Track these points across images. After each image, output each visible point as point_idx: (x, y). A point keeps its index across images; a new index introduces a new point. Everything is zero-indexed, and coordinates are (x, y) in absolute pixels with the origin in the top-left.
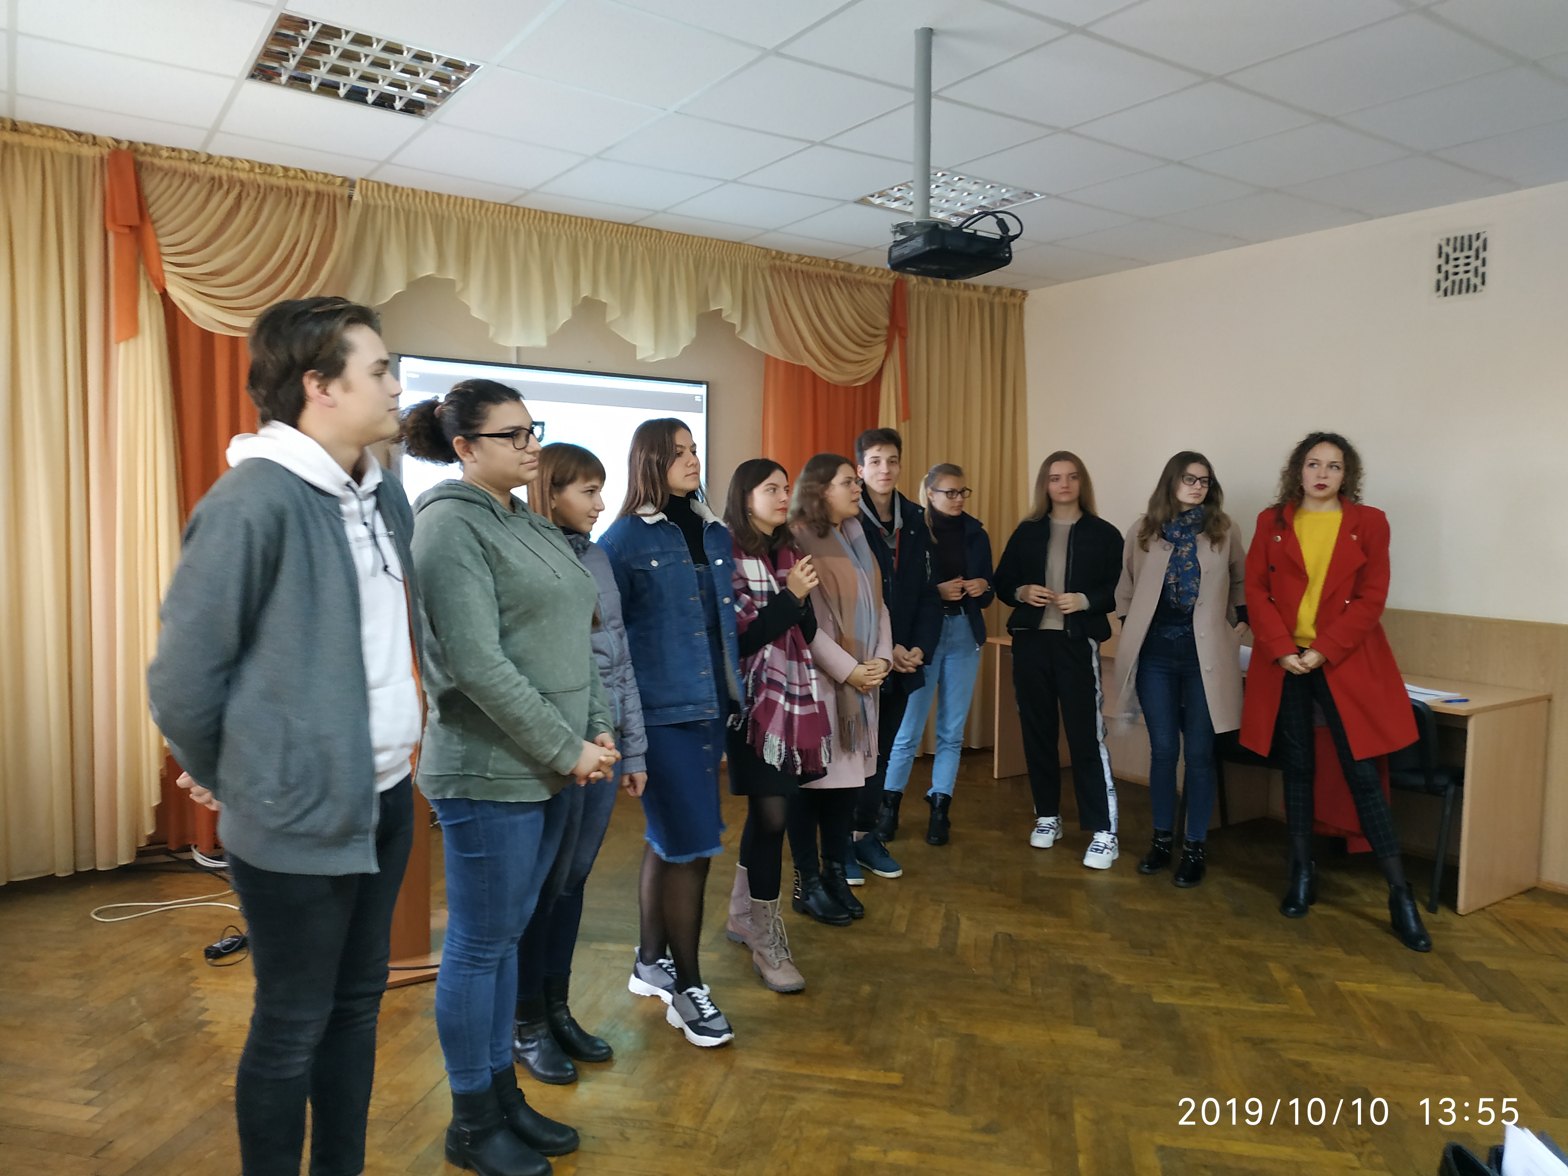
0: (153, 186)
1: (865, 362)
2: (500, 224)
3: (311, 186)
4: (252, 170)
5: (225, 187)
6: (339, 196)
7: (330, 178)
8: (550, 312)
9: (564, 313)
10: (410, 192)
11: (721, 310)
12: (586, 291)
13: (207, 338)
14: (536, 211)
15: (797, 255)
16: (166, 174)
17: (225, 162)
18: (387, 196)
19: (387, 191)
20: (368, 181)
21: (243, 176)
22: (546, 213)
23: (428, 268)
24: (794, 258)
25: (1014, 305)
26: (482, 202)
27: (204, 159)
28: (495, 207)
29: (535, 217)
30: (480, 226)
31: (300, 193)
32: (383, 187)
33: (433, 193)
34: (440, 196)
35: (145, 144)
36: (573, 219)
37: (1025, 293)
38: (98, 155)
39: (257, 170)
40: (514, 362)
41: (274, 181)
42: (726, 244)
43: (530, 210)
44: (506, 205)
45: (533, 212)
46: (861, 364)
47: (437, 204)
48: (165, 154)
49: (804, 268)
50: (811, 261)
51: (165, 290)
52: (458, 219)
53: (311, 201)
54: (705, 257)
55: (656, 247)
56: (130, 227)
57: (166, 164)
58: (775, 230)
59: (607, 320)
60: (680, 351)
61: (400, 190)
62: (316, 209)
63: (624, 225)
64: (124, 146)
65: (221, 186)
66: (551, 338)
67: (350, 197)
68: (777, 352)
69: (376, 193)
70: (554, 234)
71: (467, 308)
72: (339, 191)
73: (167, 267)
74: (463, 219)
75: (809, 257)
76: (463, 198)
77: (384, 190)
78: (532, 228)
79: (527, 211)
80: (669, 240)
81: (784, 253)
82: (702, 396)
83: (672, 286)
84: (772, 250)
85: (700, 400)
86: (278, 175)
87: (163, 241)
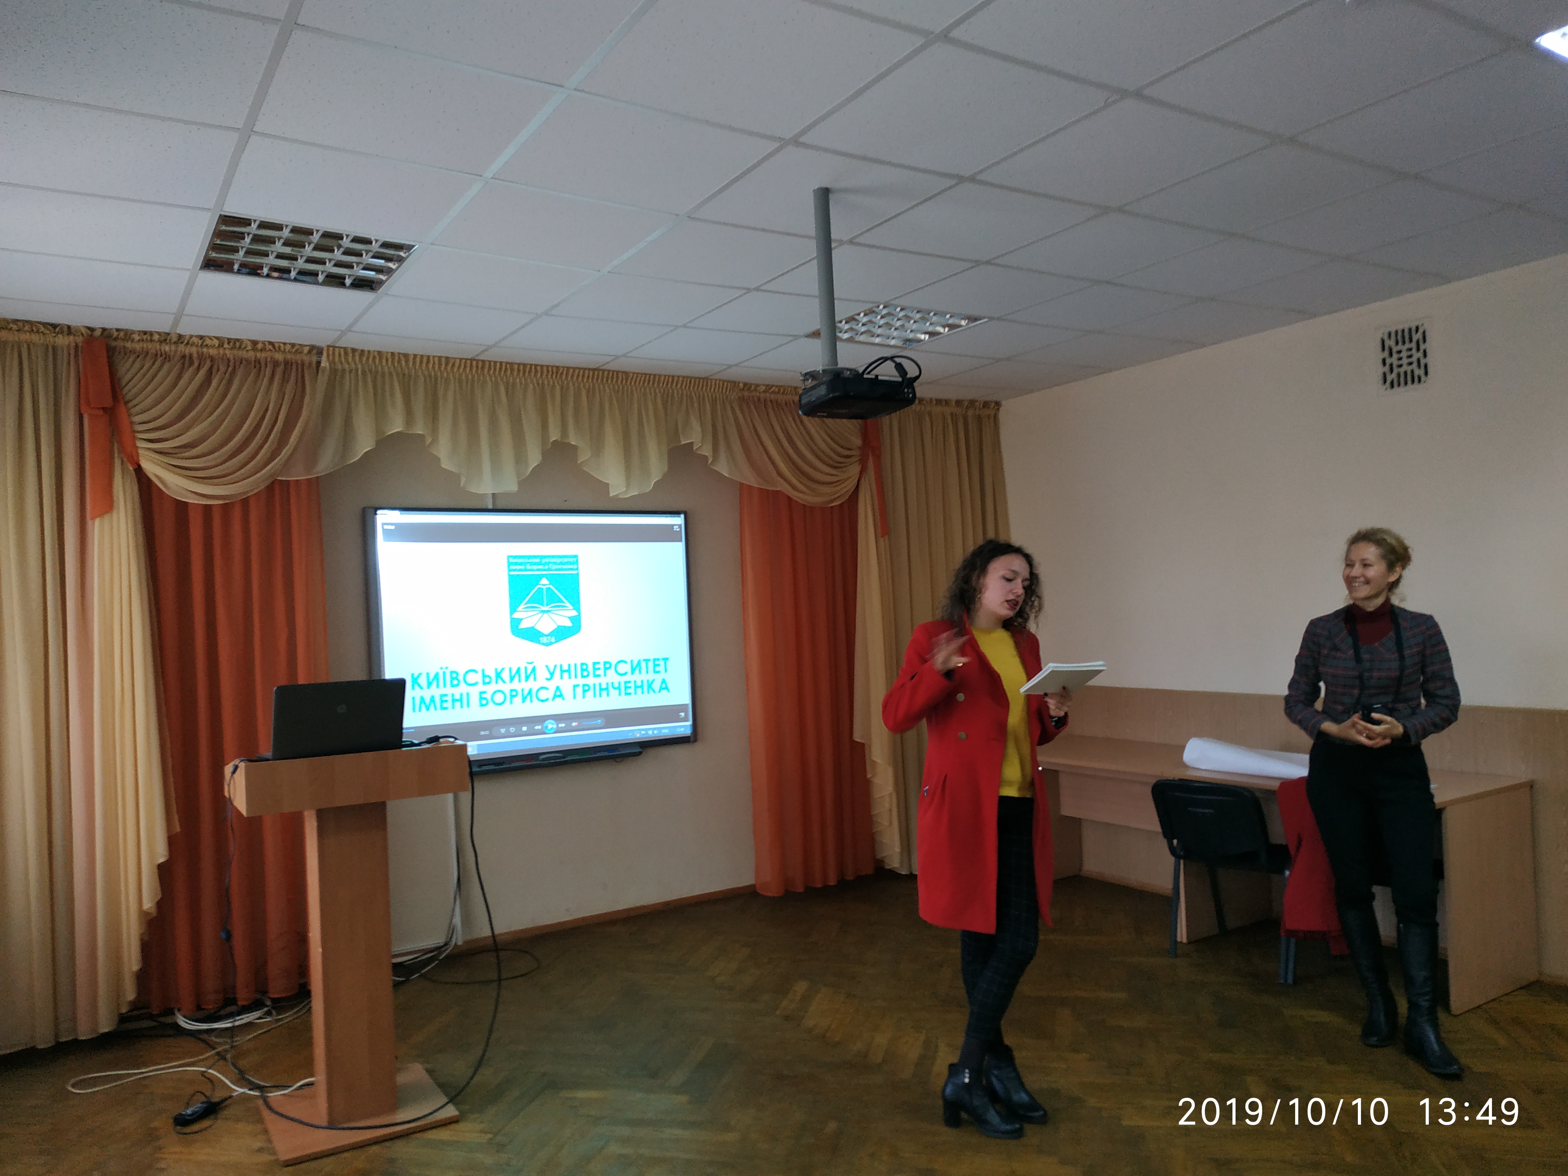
0: (127, 369)
1: (838, 483)
2: (467, 377)
3: (279, 357)
4: (221, 345)
5: (196, 364)
6: (307, 364)
7: (297, 347)
8: (520, 457)
9: (534, 458)
10: (377, 355)
11: (692, 443)
12: (554, 435)
13: (182, 507)
14: (501, 363)
15: (764, 385)
16: (138, 356)
17: (196, 340)
18: (354, 360)
19: (354, 356)
20: (334, 347)
21: (213, 352)
22: (511, 364)
23: (396, 426)
24: (763, 388)
25: (989, 416)
26: (447, 358)
27: (174, 339)
28: (460, 363)
29: (500, 369)
30: (447, 381)
31: (269, 364)
32: (350, 351)
33: (399, 354)
34: (406, 356)
35: (118, 330)
36: (539, 368)
37: (998, 404)
38: (72, 344)
39: (226, 346)
40: (490, 507)
41: (243, 354)
42: (693, 380)
43: (495, 362)
44: (472, 360)
45: (498, 364)
46: (834, 484)
47: (404, 363)
48: (136, 337)
49: (773, 397)
50: (779, 390)
51: (139, 466)
52: (425, 377)
53: (280, 370)
54: (673, 395)
55: (623, 388)
56: (103, 408)
57: (138, 347)
58: (737, 365)
59: (579, 462)
60: (652, 486)
61: (366, 353)
62: (285, 380)
63: (589, 370)
64: (98, 333)
65: (191, 363)
66: (521, 483)
67: (319, 363)
68: (752, 480)
69: (343, 359)
70: (521, 384)
71: (438, 460)
72: (306, 359)
73: (140, 444)
74: (430, 376)
75: (777, 386)
76: (429, 357)
77: (351, 355)
78: (499, 379)
79: (492, 364)
80: (636, 380)
81: (752, 384)
82: (680, 526)
83: (641, 423)
84: (739, 383)
85: (678, 530)
86: (247, 349)
87: (137, 419)
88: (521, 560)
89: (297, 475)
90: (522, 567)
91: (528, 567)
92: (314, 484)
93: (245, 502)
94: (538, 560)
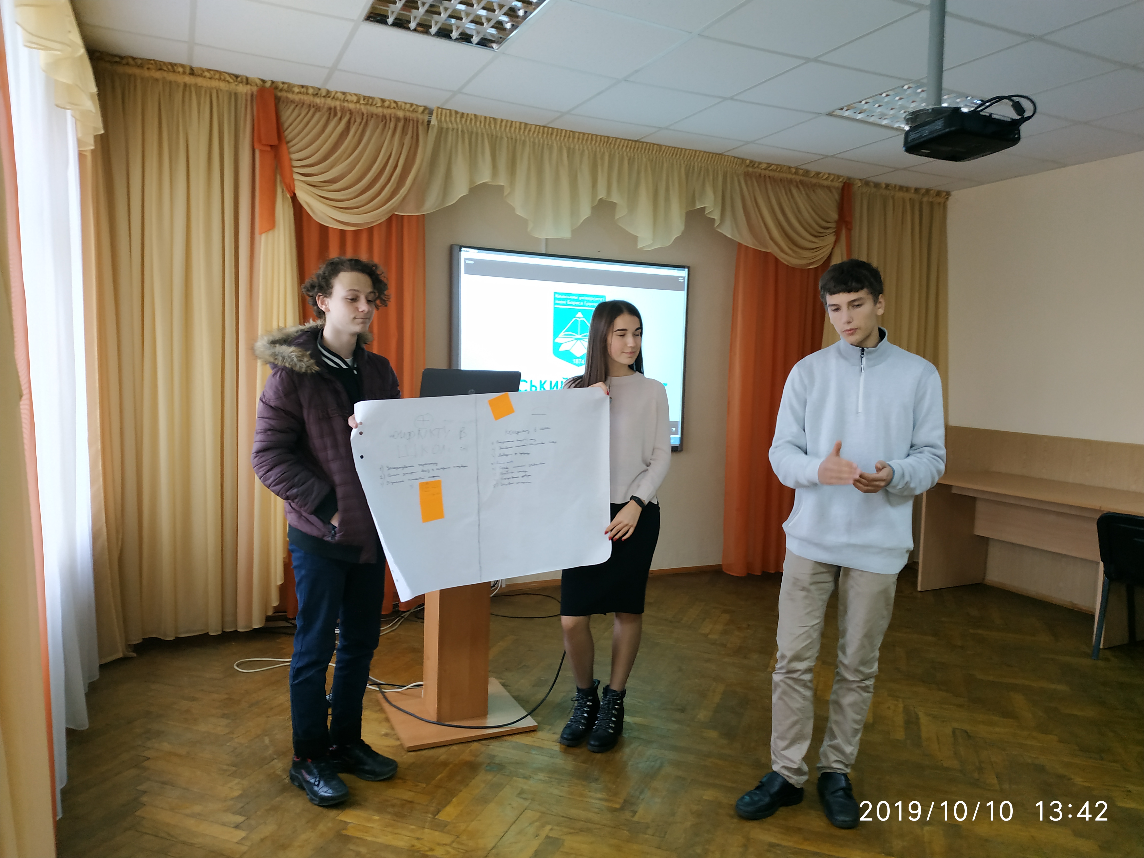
0: (288, 115)
1: (818, 249)
2: (539, 141)
3: (400, 114)
4: (358, 102)
5: (339, 115)
6: (421, 121)
7: (414, 107)
8: (574, 212)
9: (585, 211)
10: (473, 117)
11: (704, 208)
12: (602, 194)
13: (324, 230)
14: (566, 131)
15: (766, 163)
16: (297, 106)
17: (339, 95)
18: (456, 121)
19: (456, 117)
20: (442, 109)
21: (352, 106)
22: (574, 132)
23: (485, 177)
24: (764, 166)
25: (939, 203)
26: (526, 124)
27: (324, 94)
28: (535, 128)
29: (565, 136)
30: (524, 142)
31: (392, 119)
32: (453, 113)
33: (490, 118)
34: (495, 119)
35: (283, 83)
36: (594, 137)
37: (948, 194)
38: (249, 92)
39: (362, 102)
40: (544, 252)
41: (373, 109)
42: (711, 155)
43: (562, 130)
44: (544, 127)
45: (564, 132)
46: (815, 250)
47: (493, 126)
48: (296, 90)
49: (771, 174)
50: (777, 168)
51: (295, 194)
52: (508, 139)
53: (400, 125)
54: (694, 167)
55: (656, 159)
56: (271, 146)
57: (297, 98)
58: (753, 142)
59: (617, 217)
60: (672, 242)
61: (465, 116)
62: (404, 131)
63: (633, 141)
64: (268, 85)
65: (335, 114)
66: (574, 232)
67: (429, 122)
68: (748, 241)
69: (448, 119)
70: (579, 150)
71: (513, 209)
72: (420, 117)
73: (296, 177)
74: (512, 138)
75: (775, 165)
76: (512, 122)
77: (454, 116)
78: (563, 144)
79: (559, 132)
80: (667, 153)
81: (756, 162)
82: (684, 278)
83: (667, 189)
84: (746, 160)
85: (683, 281)
86: (377, 105)
87: (294, 156)
88: (564, 297)
89: (409, 212)
90: (564, 302)
91: (569, 302)
92: (421, 219)
93: (370, 230)
94: (576, 298)
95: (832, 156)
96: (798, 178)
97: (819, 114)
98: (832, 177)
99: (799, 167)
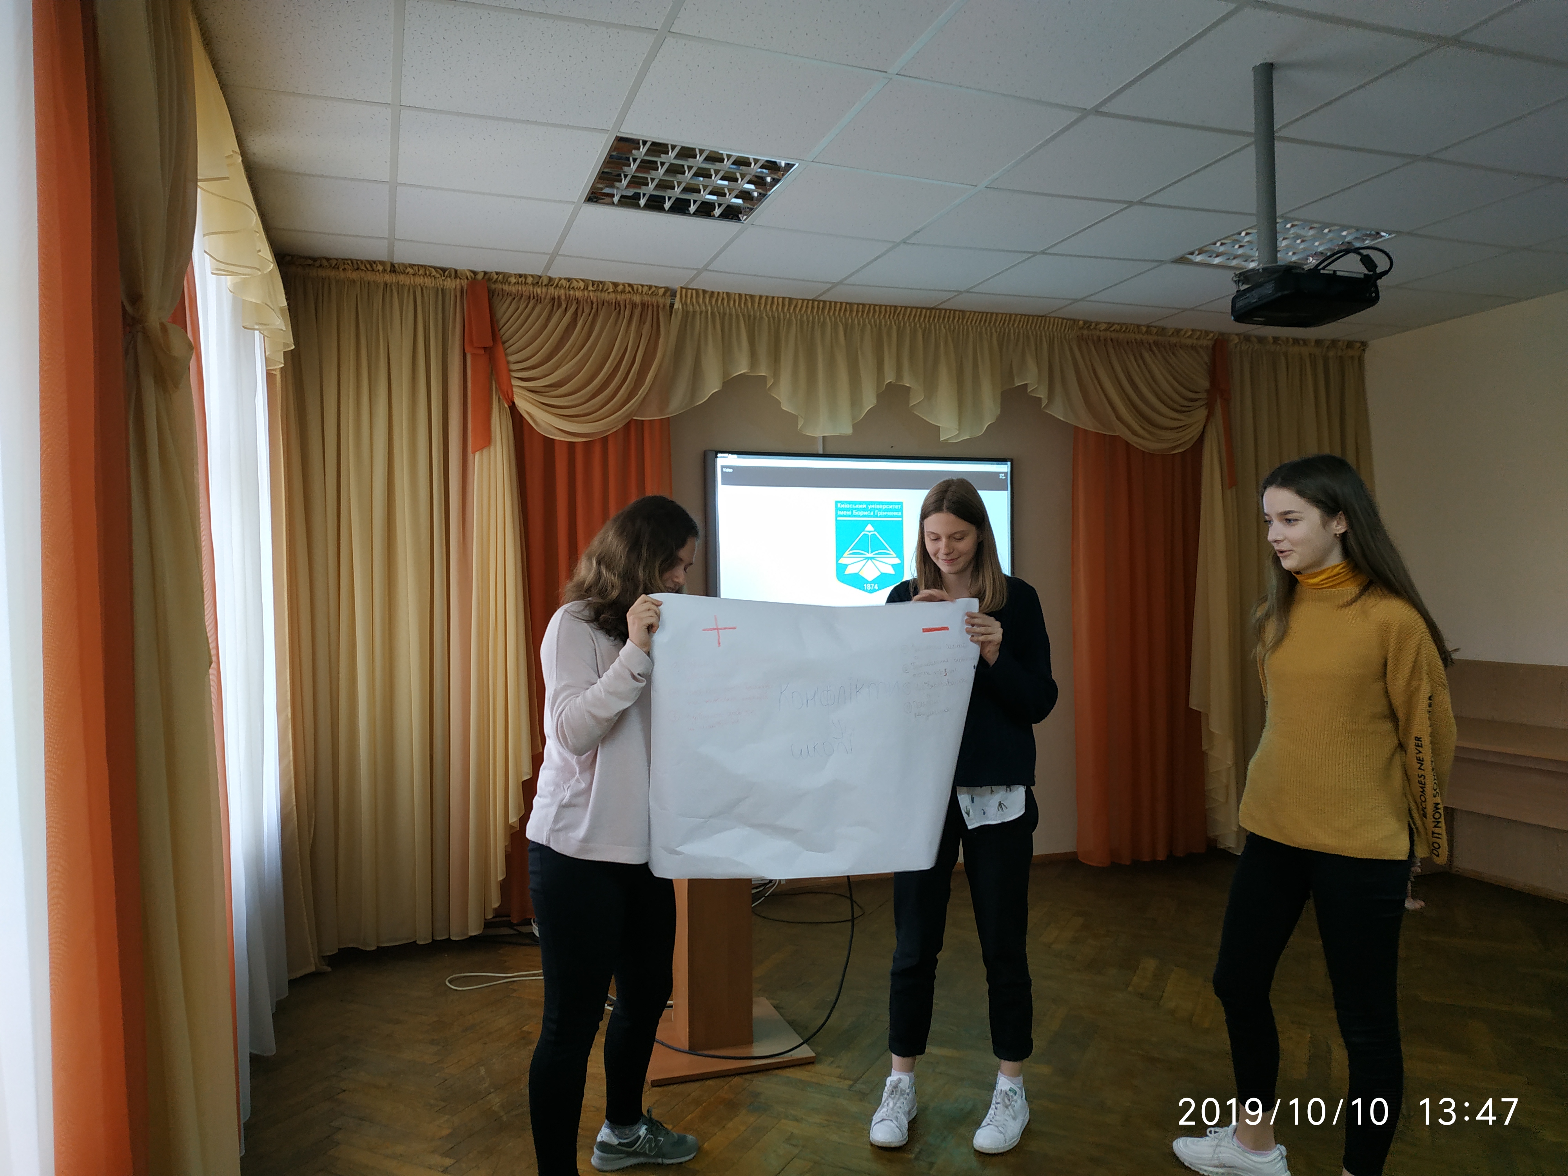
0: (504, 310)
1: (1185, 428)
2: (808, 318)
3: (637, 299)
4: (586, 288)
5: (564, 306)
6: (661, 306)
7: (654, 289)
8: (855, 401)
9: (869, 401)
10: (725, 295)
11: (1026, 384)
12: (890, 378)
13: (549, 443)
14: (841, 303)
15: (1105, 323)
16: (514, 298)
17: (563, 282)
18: (704, 301)
19: (704, 298)
20: (687, 289)
21: (578, 294)
22: (851, 304)
23: (741, 368)
24: (1104, 326)
25: (1352, 357)
26: (790, 299)
27: (545, 282)
28: (803, 303)
29: (840, 310)
30: (789, 322)
31: (627, 306)
32: (701, 293)
33: (746, 295)
34: (752, 296)
35: (497, 273)
36: (877, 308)
37: (1363, 343)
38: (459, 287)
39: (590, 288)
40: (821, 452)
41: (605, 296)
42: (1031, 318)
43: (836, 303)
44: (813, 301)
45: (838, 305)
46: (1177, 430)
47: (750, 305)
48: (513, 280)
49: (1114, 335)
50: (1121, 328)
51: (514, 403)
52: (769, 318)
53: (637, 312)
54: (1009, 334)
55: (959, 328)
56: (485, 348)
57: (514, 289)
58: (1083, 299)
59: (911, 404)
60: (984, 430)
61: (715, 295)
62: (642, 320)
63: (927, 309)
64: (480, 276)
65: (560, 305)
66: (856, 426)
67: (672, 306)
68: (1087, 423)
69: (694, 300)
70: (859, 324)
71: (778, 404)
72: (661, 300)
73: (515, 382)
74: (774, 318)
75: (1118, 324)
76: (773, 298)
77: (702, 296)
78: (838, 320)
79: (832, 304)
80: (972, 320)
81: (1092, 322)
82: (1006, 474)
83: (975, 366)
84: (1079, 321)
85: (1004, 478)
86: (609, 291)
87: (512, 358)
88: (848, 506)
89: (650, 415)
90: (850, 513)
91: (855, 513)
92: (666, 424)
93: (605, 440)
94: (865, 506)
95: (1192, 309)
96: (1151, 339)
97: (1162, 262)
98: (1198, 333)
99: (1151, 325)
